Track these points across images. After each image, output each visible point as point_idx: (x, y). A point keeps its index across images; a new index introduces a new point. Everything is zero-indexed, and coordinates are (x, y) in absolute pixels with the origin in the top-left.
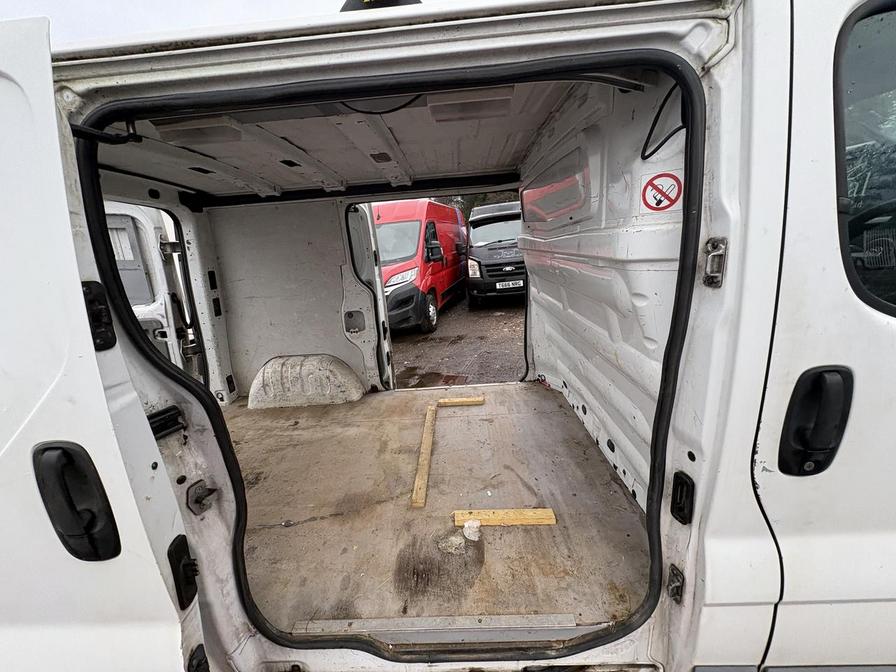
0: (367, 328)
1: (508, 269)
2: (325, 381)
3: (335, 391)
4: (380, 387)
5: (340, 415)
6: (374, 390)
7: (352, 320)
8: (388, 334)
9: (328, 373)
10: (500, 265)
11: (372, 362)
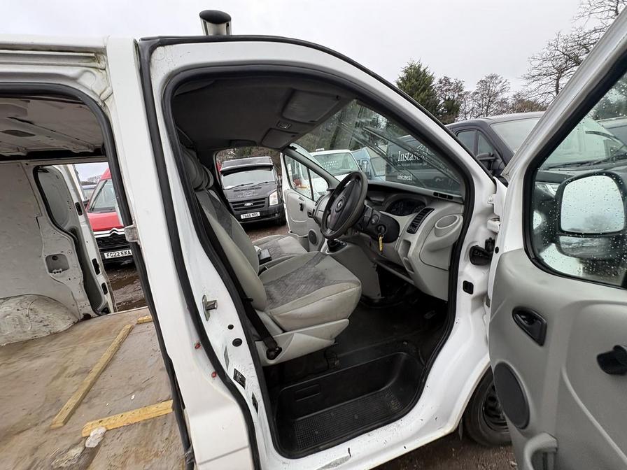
0: (71, 268)
1: (248, 204)
2: (24, 319)
3: (36, 326)
4: (92, 314)
5: (34, 349)
6: (87, 317)
7: (55, 262)
8: (101, 268)
9: (27, 312)
10: (243, 202)
11: (81, 295)
